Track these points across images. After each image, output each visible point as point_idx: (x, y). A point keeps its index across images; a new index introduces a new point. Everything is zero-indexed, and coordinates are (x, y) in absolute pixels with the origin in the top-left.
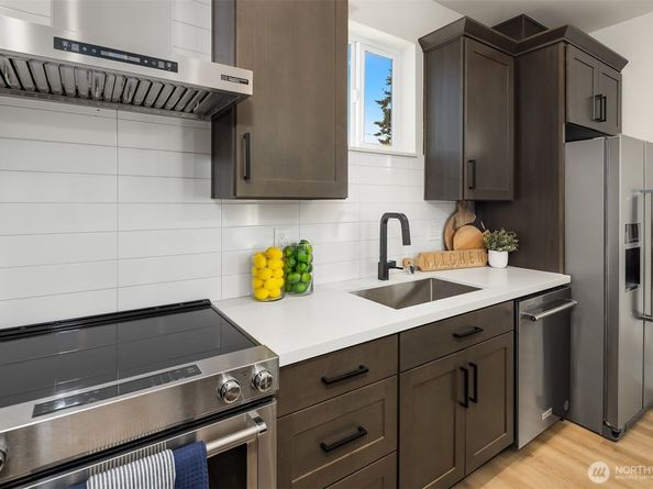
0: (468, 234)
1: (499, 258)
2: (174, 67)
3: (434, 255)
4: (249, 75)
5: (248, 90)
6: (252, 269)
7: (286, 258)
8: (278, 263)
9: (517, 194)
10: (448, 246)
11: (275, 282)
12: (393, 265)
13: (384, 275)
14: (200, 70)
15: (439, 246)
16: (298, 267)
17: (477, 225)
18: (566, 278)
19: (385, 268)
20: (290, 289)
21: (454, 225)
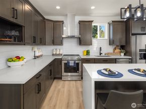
1: (122, 54)
3: (112, 53)
6: (83, 52)
7: (87, 51)
9: (126, 44)
11: (85, 54)
16: (88, 53)
17: (120, 49)
18: (131, 57)
19: (101, 54)
20: (87, 55)
21: (115, 49)
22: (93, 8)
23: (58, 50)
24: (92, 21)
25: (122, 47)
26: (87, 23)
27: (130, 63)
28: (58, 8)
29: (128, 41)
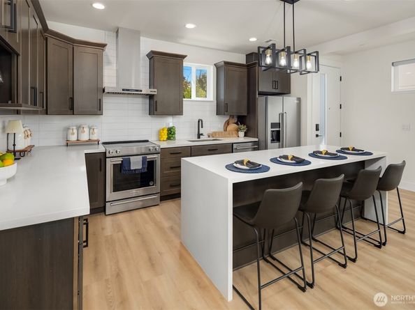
0: (233, 126)
1: (242, 134)
2: (141, 91)
3: (222, 132)
4: (156, 90)
5: (156, 93)
6: (159, 133)
7: (168, 131)
8: (166, 132)
9: (248, 112)
10: (225, 130)
11: (165, 137)
12: (202, 134)
13: (199, 137)
14: (146, 90)
15: (222, 130)
16: (171, 133)
17: (237, 123)
18: (256, 140)
19: (199, 135)
20: (169, 138)
21: (227, 123)
22: (190, 26)
23: (86, 130)
24: (184, 57)
25: (241, 120)
26: (172, 60)
27: (255, 149)
28: (99, 6)
29: (251, 107)
